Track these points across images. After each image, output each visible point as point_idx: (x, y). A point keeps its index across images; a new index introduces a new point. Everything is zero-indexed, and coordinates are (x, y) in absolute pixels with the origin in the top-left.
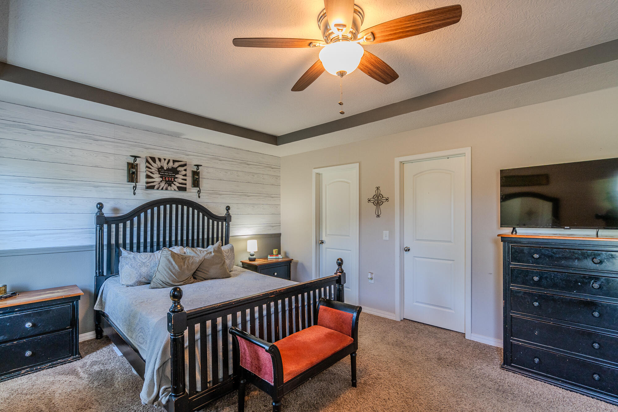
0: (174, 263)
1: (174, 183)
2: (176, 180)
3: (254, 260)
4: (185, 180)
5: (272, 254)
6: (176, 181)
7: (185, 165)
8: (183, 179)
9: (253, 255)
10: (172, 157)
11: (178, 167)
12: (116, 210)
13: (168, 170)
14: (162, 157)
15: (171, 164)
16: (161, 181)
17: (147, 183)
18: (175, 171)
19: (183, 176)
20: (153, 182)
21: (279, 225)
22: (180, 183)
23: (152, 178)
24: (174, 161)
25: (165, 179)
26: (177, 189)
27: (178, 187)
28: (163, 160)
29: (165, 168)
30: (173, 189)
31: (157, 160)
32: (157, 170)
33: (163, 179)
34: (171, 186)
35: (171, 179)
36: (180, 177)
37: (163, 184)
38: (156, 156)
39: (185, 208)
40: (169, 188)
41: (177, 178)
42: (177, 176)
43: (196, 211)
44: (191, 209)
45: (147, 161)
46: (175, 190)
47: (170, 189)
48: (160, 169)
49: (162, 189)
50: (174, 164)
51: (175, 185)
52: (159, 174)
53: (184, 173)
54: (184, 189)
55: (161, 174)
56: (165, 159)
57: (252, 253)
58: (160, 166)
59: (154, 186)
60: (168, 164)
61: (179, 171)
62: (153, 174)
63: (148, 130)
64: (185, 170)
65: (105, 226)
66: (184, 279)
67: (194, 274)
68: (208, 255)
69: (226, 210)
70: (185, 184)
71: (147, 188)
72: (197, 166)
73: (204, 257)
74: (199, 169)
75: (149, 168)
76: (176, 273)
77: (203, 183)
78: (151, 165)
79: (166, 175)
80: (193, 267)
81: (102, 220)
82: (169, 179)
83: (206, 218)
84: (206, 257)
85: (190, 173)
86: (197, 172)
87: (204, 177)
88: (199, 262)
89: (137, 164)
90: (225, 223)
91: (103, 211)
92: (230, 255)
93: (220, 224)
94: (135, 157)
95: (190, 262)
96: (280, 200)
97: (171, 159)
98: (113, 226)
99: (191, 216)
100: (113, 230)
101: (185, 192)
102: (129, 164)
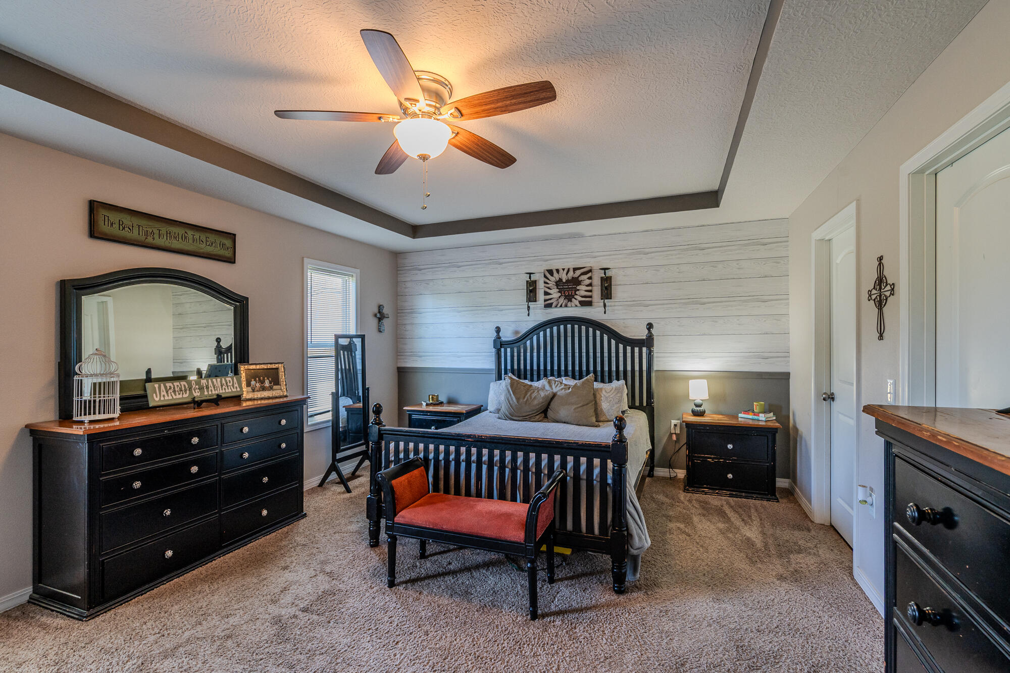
0: (512, 393)
1: (575, 297)
2: (577, 293)
3: (702, 414)
4: (591, 291)
5: (750, 410)
6: (577, 295)
7: (590, 271)
8: (586, 291)
9: (700, 406)
10: (571, 264)
11: (580, 276)
12: (517, 332)
13: (568, 281)
14: (560, 268)
15: (571, 273)
16: (560, 297)
17: (545, 301)
18: (576, 282)
19: (587, 286)
20: (551, 299)
21: (786, 354)
22: (582, 297)
23: (550, 294)
24: (575, 269)
25: (564, 293)
26: (579, 305)
27: (580, 302)
28: (561, 271)
29: (564, 281)
30: (573, 305)
31: (555, 272)
32: (555, 284)
33: (562, 294)
34: (571, 301)
35: (572, 293)
36: (582, 289)
37: (562, 301)
38: (554, 268)
39: (583, 328)
40: (569, 304)
41: (578, 290)
42: (578, 288)
43: (598, 333)
44: (591, 330)
45: (545, 276)
46: (576, 306)
48: (559, 283)
49: (561, 306)
50: (574, 273)
51: (576, 299)
52: (557, 288)
53: (588, 282)
54: (587, 303)
55: (559, 289)
56: (563, 269)
57: (698, 401)
58: (558, 279)
59: (552, 303)
60: (567, 274)
61: (581, 281)
62: (551, 289)
63: (546, 239)
64: (590, 278)
65: (503, 350)
66: (524, 415)
67: (544, 412)
68: (563, 390)
69: (647, 329)
70: (591, 297)
71: (545, 307)
72: (605, 269)
73: (556, 392)
74: (609, 273)
75: (548, 283)
76: (514, 405)
77: (617, 291)
78: (549, 279)
79: (565, 288)
80: (536, 402)
81: (500, 345)
82: (569, 294)
83: (613, 342)
84: (558, 393)
85: (597, 281)
86: (607, 277)
87: (619, 283)
88: (543, 397)
89: (536, 281)
90: (644, 349)
91: (501, 334)
92: (611, 396)
93: (637, 350)
94: (530, 274)
95: (533, 396)
96: (788, 304)
97: (571, 266)
98: (509, 350)
99: (591, 339)
100: (509, 354)
101: (590, 307)
102: (527, 282)
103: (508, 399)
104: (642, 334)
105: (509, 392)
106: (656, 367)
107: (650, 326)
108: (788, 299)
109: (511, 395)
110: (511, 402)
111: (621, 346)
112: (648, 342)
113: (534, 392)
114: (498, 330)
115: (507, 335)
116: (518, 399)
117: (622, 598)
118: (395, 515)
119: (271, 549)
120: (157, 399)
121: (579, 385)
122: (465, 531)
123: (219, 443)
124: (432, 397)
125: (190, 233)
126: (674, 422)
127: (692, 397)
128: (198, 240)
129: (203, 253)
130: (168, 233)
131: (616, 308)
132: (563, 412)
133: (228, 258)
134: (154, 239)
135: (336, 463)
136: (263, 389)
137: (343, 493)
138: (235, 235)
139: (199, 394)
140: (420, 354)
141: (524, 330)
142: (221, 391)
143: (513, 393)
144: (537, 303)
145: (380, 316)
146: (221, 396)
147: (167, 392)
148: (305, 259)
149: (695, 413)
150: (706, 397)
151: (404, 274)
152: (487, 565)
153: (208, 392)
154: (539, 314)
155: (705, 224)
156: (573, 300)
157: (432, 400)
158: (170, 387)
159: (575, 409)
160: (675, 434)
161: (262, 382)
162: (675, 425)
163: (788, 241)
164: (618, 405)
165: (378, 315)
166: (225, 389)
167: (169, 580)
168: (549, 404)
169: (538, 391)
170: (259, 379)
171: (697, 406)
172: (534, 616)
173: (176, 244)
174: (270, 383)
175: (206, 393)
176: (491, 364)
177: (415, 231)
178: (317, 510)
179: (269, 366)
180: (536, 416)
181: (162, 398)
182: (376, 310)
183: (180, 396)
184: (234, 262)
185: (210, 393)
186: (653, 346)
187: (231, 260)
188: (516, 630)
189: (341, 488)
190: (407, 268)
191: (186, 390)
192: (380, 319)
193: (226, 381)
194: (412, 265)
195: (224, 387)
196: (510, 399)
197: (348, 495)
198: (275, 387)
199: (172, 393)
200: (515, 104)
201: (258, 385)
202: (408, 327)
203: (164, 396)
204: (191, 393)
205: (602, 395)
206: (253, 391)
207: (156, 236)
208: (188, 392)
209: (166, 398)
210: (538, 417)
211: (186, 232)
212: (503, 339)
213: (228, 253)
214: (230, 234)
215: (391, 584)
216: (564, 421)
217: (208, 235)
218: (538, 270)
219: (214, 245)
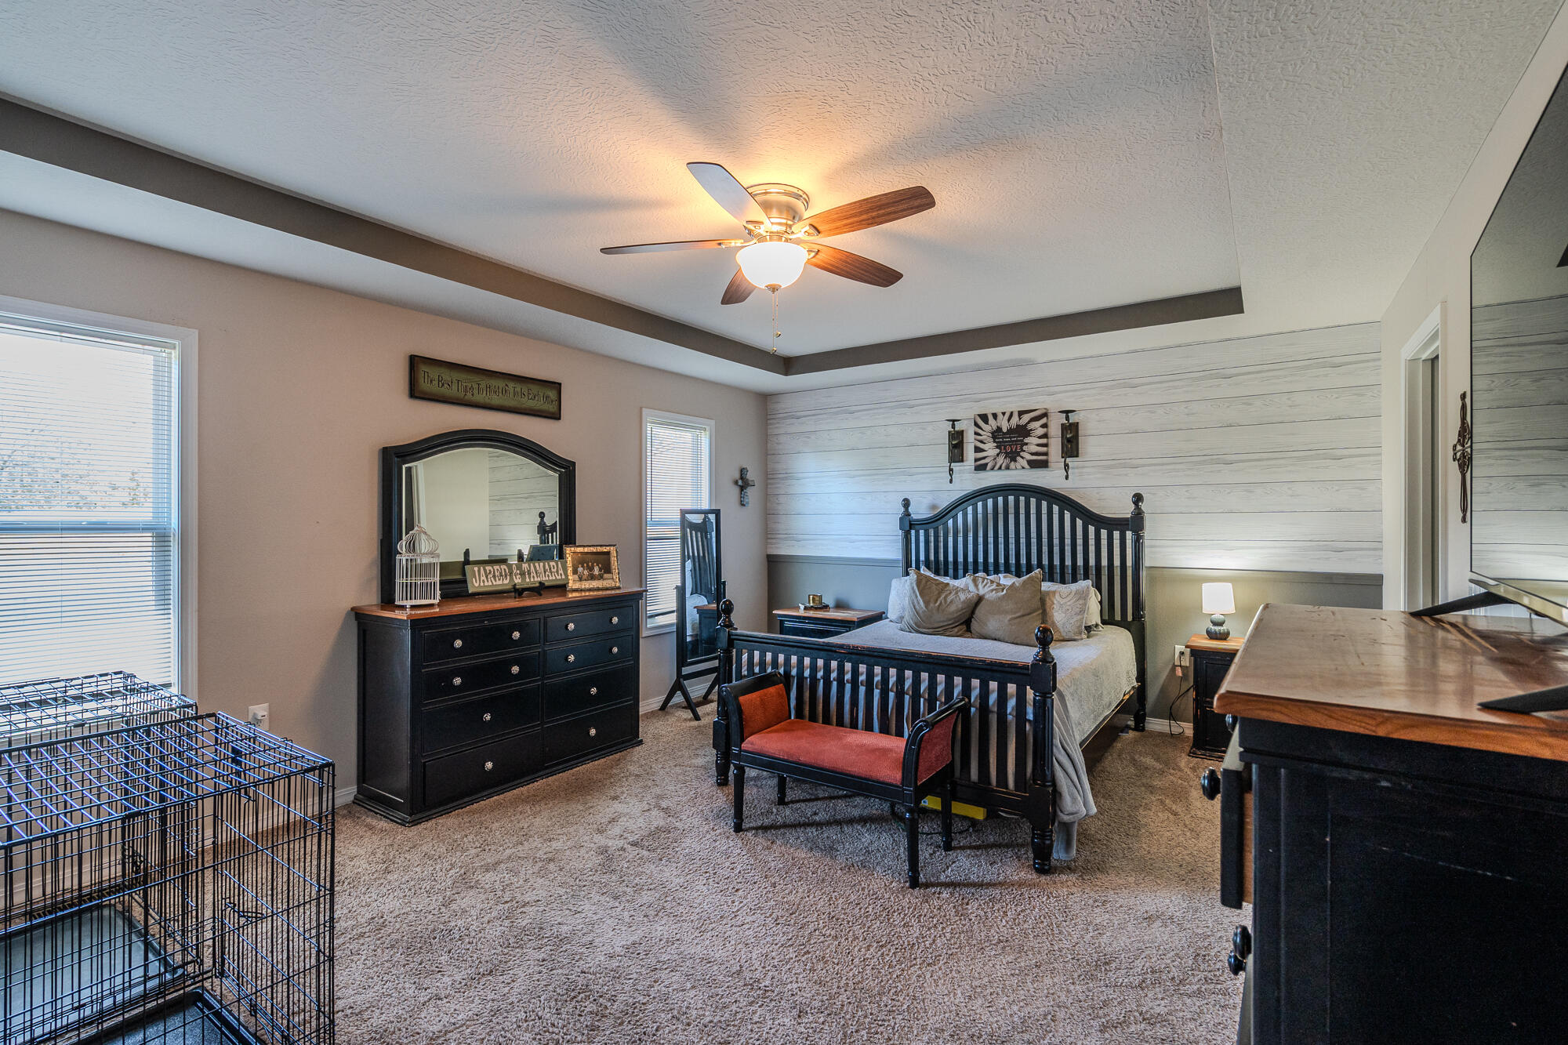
0: (918, 594)
1: (1022, 454)
2: (1025, 448)
3: (1224, 636)
4: (1046, 445)
6: (1024, 451)
7: (1045, 415)
8: (1038, 445)
9: (1221, 624)
10: (1016, 408)
11: (1029, 422)
12: (934, 507)
13: (1010, 431)
14: (999, 411)
15: (1016, 418)
16: (998, 455)
17: (976, 460)
18: (1023, 431)
19: (1040, 437)
20: (984, 458)
21: (1376, 546)
22: (1032, 454)
23: (983, 450)
24: (1021, 413)
25: (1005, 449)
26: (1027, 466)
27: (1030, 462)
28: (1000, 416)
29: (1005, 430)
30: (1019, 467)
31: (991, 418)
32: (991, 435)
33: (1001, 450)
34: (1016, 461)
35: (1016, 448)
36: (1032, 443)
37: (1001, 460)
38: (989, 412)
39: (1033, 501)
40: (1012, 465)
41: (1027, 444)
42: (1026, 440)
43: (1056, 508)
44: (1044, 504)
45: (976, 424)
46: (1023, 468)
47: (1014, 467)
48: (996, 434)
49: (1000, 468)
50: (1020, 419)
51: (1022, 458)
52: (994, 442)
53: (1041, 431)
54: (1040, 464)
55: (997, 442)
56: (1004, 414)
57: (1217, 617)
58: (995, 428)
59: (986, 464)
60: (1009, 420)
61: (1031, 430)
62: (985, 443)
63: (977, 369)
64: (1044, 426)
65: (913, 532)
66: (936, 625)
67: (966, 622)
68: (994, 592)
69: (1134, 503)
70: (1046, 454)
71: (975, 470)
72: (1067, 412)
73: (984, 595)
74: (1073, 418)
75: (980, 435)
76: (921, 612)
77: (1088, 445)
78: (982, 429)
79: (1006, 442)
80: (953, 608)
81: (909, 525)
82: (1012, 449)
83: (1079, 522)
84: (987, 597)
85: (1055, 430)
86: (1071, 424)
87: (1089, 432)
88: (964, 602)
89: (963, 431)
90: (1129, 534)
91: (910, 509)
92: (1069, 603)
93: (1116, 534)
94: (954, 421)
95: (949, 599)
96: (1380, 462)
97: (1016, 409)
98: (922, 532)
99: (1044, 517)
100: (922, 538)
101: (1047, 469)
102: (949, 432)
103: (913, 603)
104: (1126, 510)
105: (914, 592)
106: (1147, 561)
107: (1138, 499)
108: (1380, 454)
109: (917, 597)
110: (917, 607)
111: (1091, 529)
112: (1135, 523)
113: (950, 593)
114: (906, 503)
115: (920, 511)
116: (927, 603)
117: (1043, 879)
118: (743, 740)
119: (600, 776)
120: (477, 585)
121: (1017, 585)
122: (826, 765)
123: (542, 640)
124: (813, 598)
125: (511, 385)
126: (1179, 648)
127: (1206, 609)
128: (520, 394)
129: (525, 409)
130: (488, 387)
131: (1085, 470)
132: (993, 624)
133: (553, 413)
134: (473, 395)
135: (682, 680)
136: (592, 577)
137: (690, 720)
138: (560, 384)
139: (520, 581)
140: (801, 537)
141: (944, 502)
142: (544, 579)
143: (920, 594)
144: (964, 463)
145: (743, 483)
146: (544, 584)
147: (487, 577)
148: (645, 411)
149: (1212, 635)
150: (1231, 609)
151: (775, 424)
152: (863, 820)
153: (530, 578)
154: (968, 480)
155: (1232, 336)
156: (1018, 458)
157: (813, 602)
158: (490, 570)
159: (1009, 621)
160: (1181, 666)
161: (591, 569)
162: (1182, 653)
163: (1379, 359)
164: (1079, 617)
165: (740, 483)
166: (548, 576)
167: (489, 796)
168: (973, 612)
169: (957, 593)
170: (588, 565)
171: (1215, 624)
172: (914, 883)
173: (496, 400)
174: (600, 570)
175: (528, 580)
176: (895, 553)
177: (788, 365)
178: (656, 737)
179: (599, 549)
180: (953, 628)
181: (482, 584)
182: (737, 476)
183: (501, 582)
184: (559, 419)
185: (532, 580)
186: (1142, 528)
187: (556, 416)
188: (887, 896)
189: (689, 714)
190: (781, 415)
191: (506, 576)
192: (742, 488)
193: (549, 566)
194: (787, 410)
195: (547, 573)
196: (915, 601)
197: (696, 723)
198: (606, 576)
199: (492, 579)
200: (884, 215)
201: (586, 572)
202: (782, 499)
203: (484, 581)
204: (511, 579)
205: (1055, 602)
206: (581, 579)
207: (476, 392)
208: (508, 577)
209: (486, 584)
210: (956, 630)
211: (507, 385)
212: (914, 517)
213: (552, 408)
214: (555, 383)
215: (738, 828)
216: (993, 636)
217: (531, 386)
218: (965, 416)
219: (537, 398)
